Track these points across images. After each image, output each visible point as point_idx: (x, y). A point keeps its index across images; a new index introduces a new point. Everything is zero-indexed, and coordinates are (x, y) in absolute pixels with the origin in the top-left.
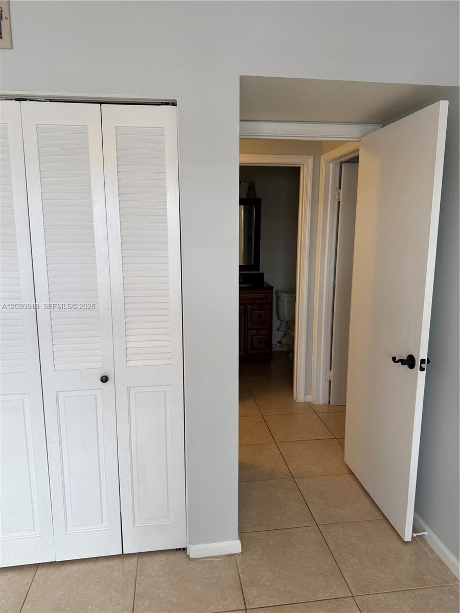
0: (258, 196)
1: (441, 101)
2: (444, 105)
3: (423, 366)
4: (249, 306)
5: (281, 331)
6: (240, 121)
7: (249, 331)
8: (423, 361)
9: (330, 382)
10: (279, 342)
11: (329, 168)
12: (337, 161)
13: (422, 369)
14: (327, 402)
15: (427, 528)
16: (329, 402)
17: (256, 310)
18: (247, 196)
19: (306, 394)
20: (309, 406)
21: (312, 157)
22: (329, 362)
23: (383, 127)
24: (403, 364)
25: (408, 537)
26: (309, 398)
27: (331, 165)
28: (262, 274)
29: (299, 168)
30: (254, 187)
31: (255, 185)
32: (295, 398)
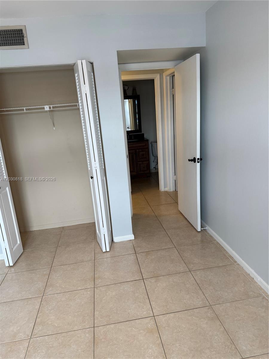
0: (138, 94)
1: (197, 54)
2: (198, 56)
3: (198, 161)
4: (137, 150)
5: (155, 162)
6: (118, 64)
7: (138, 163)
8: (198, 159)
9: (175, 181)
10: (154, 168)
11: (167, 79)
12: (170, 76)
13: (198, 162)
14: (174, 190)
15: (207, 226)
16: (176, 190)
17: (141, 152)
18: (133, 94)
19: (165, 188)
20: (166, 192)
21: (159, 74)
22: (174, 172)
23: (184, 61)
24: (191, 161)
25: (199, 230)
26: (167, 189)
27: (168, 77)
28: (143, 134)
29: (154, 80)
30: (135, 89)
31: (136, 88)
32: (160, 190)
